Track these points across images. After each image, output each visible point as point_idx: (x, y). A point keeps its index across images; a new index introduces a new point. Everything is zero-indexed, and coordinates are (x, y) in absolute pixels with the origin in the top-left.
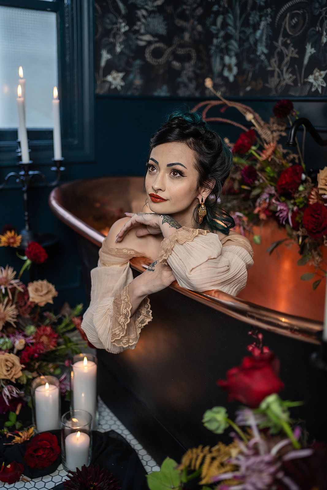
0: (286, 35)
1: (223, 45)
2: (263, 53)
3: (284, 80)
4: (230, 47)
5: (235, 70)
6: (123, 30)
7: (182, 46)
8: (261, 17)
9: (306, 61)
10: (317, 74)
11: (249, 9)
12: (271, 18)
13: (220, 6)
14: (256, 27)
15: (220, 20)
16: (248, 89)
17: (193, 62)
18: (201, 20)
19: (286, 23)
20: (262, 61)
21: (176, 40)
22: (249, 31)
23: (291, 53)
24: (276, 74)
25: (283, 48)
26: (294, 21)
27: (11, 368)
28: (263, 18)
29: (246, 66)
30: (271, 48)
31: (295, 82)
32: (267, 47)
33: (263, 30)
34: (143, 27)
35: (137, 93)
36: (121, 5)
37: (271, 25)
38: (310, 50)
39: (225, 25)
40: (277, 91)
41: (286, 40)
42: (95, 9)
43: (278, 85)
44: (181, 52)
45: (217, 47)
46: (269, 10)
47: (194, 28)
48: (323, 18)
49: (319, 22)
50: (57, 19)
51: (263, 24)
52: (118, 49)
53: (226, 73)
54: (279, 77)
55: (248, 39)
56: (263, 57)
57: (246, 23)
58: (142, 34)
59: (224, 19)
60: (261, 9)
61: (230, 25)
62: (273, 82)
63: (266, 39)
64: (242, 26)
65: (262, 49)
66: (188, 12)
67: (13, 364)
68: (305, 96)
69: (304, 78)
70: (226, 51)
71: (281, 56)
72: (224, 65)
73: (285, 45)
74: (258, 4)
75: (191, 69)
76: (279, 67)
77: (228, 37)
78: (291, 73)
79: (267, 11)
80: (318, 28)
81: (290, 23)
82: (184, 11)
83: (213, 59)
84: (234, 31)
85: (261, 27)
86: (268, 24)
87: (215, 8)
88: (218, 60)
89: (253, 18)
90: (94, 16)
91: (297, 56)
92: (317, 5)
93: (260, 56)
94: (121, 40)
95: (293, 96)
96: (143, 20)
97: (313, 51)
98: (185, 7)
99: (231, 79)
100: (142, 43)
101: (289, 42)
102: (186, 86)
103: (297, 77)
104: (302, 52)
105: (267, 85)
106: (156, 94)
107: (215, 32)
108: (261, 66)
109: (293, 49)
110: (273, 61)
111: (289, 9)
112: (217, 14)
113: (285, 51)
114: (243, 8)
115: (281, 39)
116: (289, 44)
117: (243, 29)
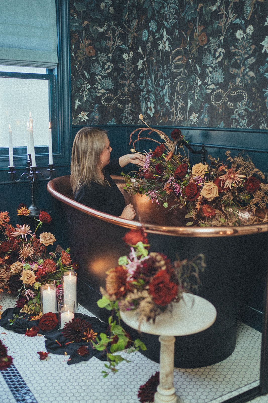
0: (178, 93)
1: (147, 96)
2: (167, 102)
3: (179, 117)
4: (150, 97)
5: (153, 110)
6: (87, 88)
7: (122, 95)
8: (165, 82)
9: (188, 108)
10: (194, 115)
11: (159, 77)
12: (170, 83)
13: (144, 74)
14: (163, 88)
15: (144, 81)
16: (161, 121)
17: (130, 104)
18: (134, 80)
19: (178, 87)
20: (167, 107)
21: (120, 91)
22: (160, 89)
23: (181, 103)
24: (174, 113)
25: (177, 100)
26: (182, 86)
27: (30, 278)
28: (167, 83)
29: (159, 108)
30: (171, 99)
31: (184, 118)
32: (169, 99)
33: (167, 89)
34: (99, 85)
35: (96, 124)
36: (86, 74)
37: (171, 87)
38: (190, 103)
39: (147, 84)
40: (175, 123)
41: (178, 96)
42: (71, 77)
43: (176, 120)
44: (123, 98)
45: (143, 97)
46: (169, 80)
47: (130, 85)
48: (194, 86)
49: (193, 88)
50: (49, 83)
51: (166, 86)
52: (85, 99)
53: (149, 112)
54: (176, 116)
55: (159, 94)
56: (167, 104)
57: (158, 85)
58: (99, 90)
59: (146, 81)
60: (165, 78)
61: (149, 85)
62: (173, 118)
63: (169, 94)
64: (156, 86)
65: (166, 100)
66: (126, 75)
67: (31, 276)
68: (189, 127)
69: (188, 117)
70: (148, 99)
71: (177, 104)
72: (147, 108)
73: (178, 98)
74: (163, 75)
75: (129, 108)
76: (176, 110)
77: (149, 92)
78: (181, 114)
79: (168, 80)
80: (193, 92)
81: (179, 88)
82: (124, 74)
83: (141, 104)
84: (152, 89)
85: (166, 88)
86: (169, 87)
87: (141, 75)
88: (144, 103)
89: (161, 83)
90: (71, 81)
91: (184, 105)
92: (191, 80)
93: (166, 104)
94: (87, 93)
95: (184, 127)
96: (99, 81)
97: (191, 103)
98: (124, 73)
99: (152, 115)
100: (99, 95)
101: (180, 97)
102: (126, 118)
103: (185, 116)
104: (186, 103)
105: (170, 120)
106: (108, 124)
107: (142, 88)
108: (166, 109)
109: (182, 101)
110: (172, 107)
111: (179, 80)
112: (142, 78)
113: (179, 102)
114: (156, 76)
115: (176, 95)
116: (180, 98)
117: (156, 88)
